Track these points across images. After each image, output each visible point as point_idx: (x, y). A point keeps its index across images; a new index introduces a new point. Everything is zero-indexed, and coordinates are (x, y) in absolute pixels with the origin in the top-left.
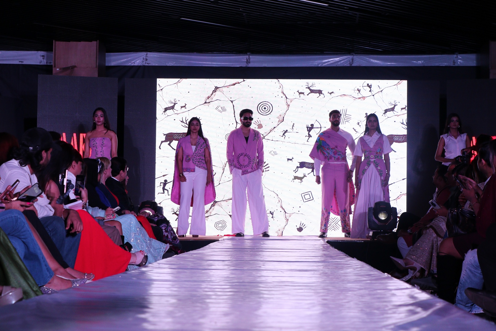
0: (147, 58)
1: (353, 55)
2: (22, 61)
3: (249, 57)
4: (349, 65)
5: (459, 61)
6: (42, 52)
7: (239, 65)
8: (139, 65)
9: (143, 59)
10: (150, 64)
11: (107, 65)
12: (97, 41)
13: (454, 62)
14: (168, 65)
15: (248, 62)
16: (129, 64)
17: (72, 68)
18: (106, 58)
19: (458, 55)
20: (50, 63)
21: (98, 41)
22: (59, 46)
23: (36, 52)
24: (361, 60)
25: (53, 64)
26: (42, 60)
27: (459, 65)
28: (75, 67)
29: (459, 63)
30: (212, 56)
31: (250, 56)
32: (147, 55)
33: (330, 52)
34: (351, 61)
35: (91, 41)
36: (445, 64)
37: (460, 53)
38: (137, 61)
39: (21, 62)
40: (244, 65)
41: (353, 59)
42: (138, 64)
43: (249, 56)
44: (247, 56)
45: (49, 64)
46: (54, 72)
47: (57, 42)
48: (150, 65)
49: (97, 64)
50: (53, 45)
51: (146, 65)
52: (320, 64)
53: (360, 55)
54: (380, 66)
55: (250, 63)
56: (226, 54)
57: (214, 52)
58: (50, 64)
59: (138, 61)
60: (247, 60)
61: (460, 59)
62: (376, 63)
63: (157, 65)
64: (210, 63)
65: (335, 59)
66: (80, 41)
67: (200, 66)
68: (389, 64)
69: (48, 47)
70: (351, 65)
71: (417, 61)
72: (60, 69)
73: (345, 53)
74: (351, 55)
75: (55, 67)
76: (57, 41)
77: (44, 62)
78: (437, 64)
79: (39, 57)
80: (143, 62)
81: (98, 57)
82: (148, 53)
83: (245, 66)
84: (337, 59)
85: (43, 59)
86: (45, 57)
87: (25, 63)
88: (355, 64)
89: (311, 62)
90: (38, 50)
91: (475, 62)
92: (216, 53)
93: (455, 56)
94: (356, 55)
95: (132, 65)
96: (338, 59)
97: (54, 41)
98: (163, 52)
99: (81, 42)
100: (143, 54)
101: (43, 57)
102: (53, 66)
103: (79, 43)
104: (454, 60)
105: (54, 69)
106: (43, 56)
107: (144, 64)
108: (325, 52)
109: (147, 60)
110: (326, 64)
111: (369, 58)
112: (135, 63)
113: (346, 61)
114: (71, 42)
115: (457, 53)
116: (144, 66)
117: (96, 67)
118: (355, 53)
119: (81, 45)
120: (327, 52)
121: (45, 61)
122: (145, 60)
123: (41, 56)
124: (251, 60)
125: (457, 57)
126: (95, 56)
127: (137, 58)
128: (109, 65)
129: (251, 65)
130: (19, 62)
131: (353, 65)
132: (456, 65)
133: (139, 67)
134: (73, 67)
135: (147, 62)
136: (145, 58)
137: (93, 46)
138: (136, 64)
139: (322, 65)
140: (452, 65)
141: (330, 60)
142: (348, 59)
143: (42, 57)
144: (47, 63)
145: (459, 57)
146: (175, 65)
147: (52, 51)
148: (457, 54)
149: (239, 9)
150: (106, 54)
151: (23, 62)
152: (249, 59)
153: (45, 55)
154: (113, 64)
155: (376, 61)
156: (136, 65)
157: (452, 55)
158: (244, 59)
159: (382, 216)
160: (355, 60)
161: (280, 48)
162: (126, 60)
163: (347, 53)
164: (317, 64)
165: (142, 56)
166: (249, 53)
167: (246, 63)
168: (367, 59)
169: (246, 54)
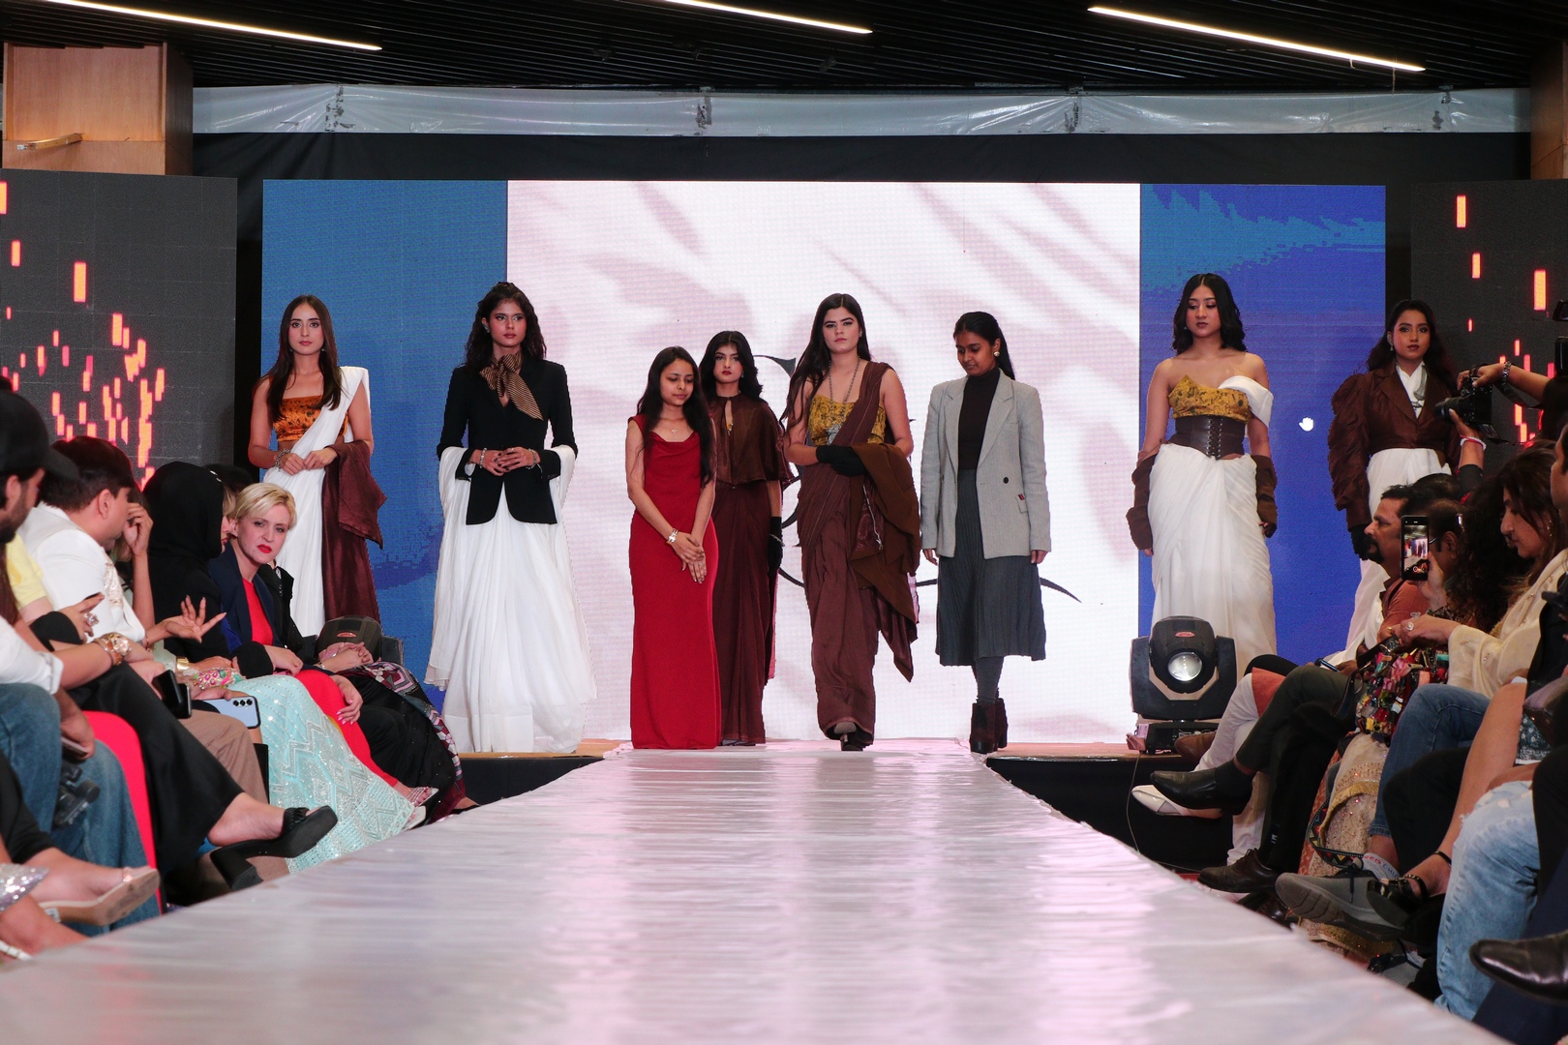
0: (341, 105)
1: (1076, 93)
3: (707, 102)
4: (1063, 131)
5: (1456, 114)
7: (672, 130)
8: (314, 130)
9: (328, 109)
10: (352, 126)
11: (199, 128)
12: (160, 44)
13: (1438, 120)
14: (416, 131)
15: (703, 118)
16: (278, 128)
17: (71, 146)
18: (195, 106)
19: (1451, 93)
21: (165, 45)
22: (25, 62)
24: (1108, 113)
25: (3, 127)
27: (1455, 131)
28: (83, 137)
29: (1453, 121)
30: (575, 98)
31: (712, 100)
32: (340, 94)
33: (995, 85)
34: (1071, 114)
35: (141, 46)
36: (1404, 126)
37: (1457, 88)
38: (305, 115)
40: (689, 130)
41: (1076, 110)
42: (311, 127)
43: (707, 97)
44: (701, 100)
46: (7, 155)
47: (17, 50)
48: (351, 130)
49: (164, 130)
50: (2, 59)
51: (339, 129)
52: (959, 126)
53: (1100, 93)
54: (1173, 132)
55: (709, 123)
56: (623, 92)
57: (581, 83)
59: (309, 117)
60: (700, 112)
61: (1459, 108)
62: (1161, 123)
63: (377, 130)
64: (569, 123)
65: (1016, 108)
66: (101, 46)
67: (533, 133)
68: (1206, 126)
70: (1072, 129)
71: (1306, 116)
72: (31, 147)
73: (1050, 88)
74: (1072, 95)
75: (9, 137)
76: (16, 45)
78: (1376, 127)
80: (327, 119)
81: (164, 101)
82: (347, 88)
83: (691, 134)
84: (1022, 109)
88: (1085, 127)
89: (929, 118)
91: (1512, 117)
92: (587, 86)
93: (1441, 99)
94: (1090, 93)
95: (288, 131)
96: (1025, 107)
97: (6, 45)
98: (402, 83)
99: (107, 50)
100: (327, 93)
102: (5, 135)
103: (98, 51)
104: (1437, 112)
105: (6, 145)
107: (331, 128)
108: (976, 85)
109: (340, 112)
110: (982, 126)
111: (1137, 104)
112: (297, 124)
113: (1051, 117)
114: (67, 48)
115: (1447, 87)
116: (332, 136)
117: (159, 140)
118: (1086, 89)
119: (105, 58)
120: (984, 85)
122: (332, 113)
124: (714, 112)
125: (1448, 101)
126: (156, 98)
127: (305, 106)
128: (207, 131)
129: (714, 130)
131: (1078, 130)
132: (1445, 129)
133: (312, 138)
134: (76, 142)
135: (340, 119)
136: (333, 105)
137: (148, 62)
138: (301, 129)
139: (969, 129)
140: (1430, 129)
141: (996, 112)
142: (1059, 108)
145: (1454, 100)
146: (443, 131)
147: (2, 80)
148: (1447, 91)
150: (195, 90)
152: (708, 108)
154: (219, 126)
155: (1159, 116)
156: (302, 131)
157: (1430, 95)
158: (689, 109)
159: (1184, 670)
160: (1084, 111)
161: (817, 69)
162: (265, 112)
163: (1056, 88)
164: (948, 125)
165: (323, 98)
166: (705, 88)
167: (696, 124)
168: (1127, 109)
169: (697, 89)
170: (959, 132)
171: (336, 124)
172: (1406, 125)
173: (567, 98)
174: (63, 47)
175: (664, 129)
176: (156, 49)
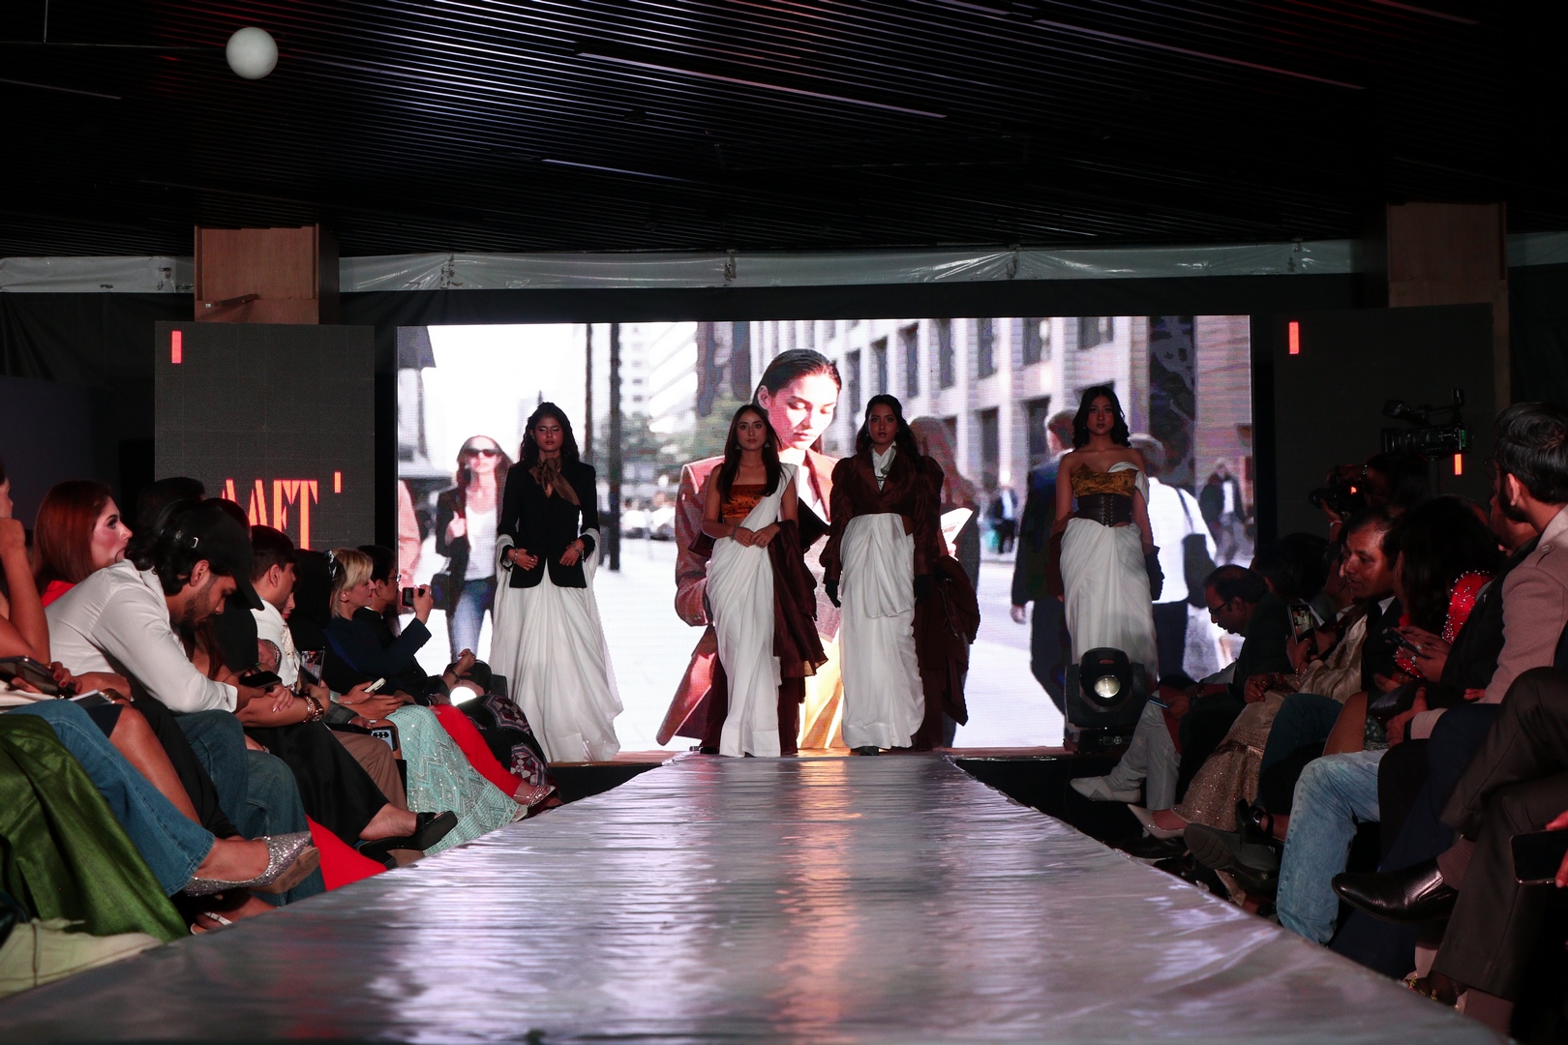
0: (452, 268)
1: (1015, 249)
2: (109, 284)
3: (733, 261)
4: (1005, 278)
5: (1305, 260)
6: (164, 258)
7: (706, 283)
8: (432, 288)
9: (443, 272)
10: (461, 284)
11: (342, 289)
12: (313, 225)
13: (1292, 264)
14: (510, 287)
15: (730, 273)
16: (405, 287)
17: (246, 302)
18: (341, 272)
19: (1302, 244)
20: (187, 288)
21: (317, 225)
22: (211, 241)
23: (146, 259)
24: (1039, 264)
25: (194, 290)
26: (165, 280)
27: (1305, 272)
28: (256, 297)
29: (1304, 266)
30: (631, 260)
31: (736, 259)
32: (452, 260)
33: (952, 244)
34: (1011, 265)
35: (298, 226)
36: (1266, 270)
37: (1306, 240)
38: (425, 277)
39: (107, 286)
40: (718, 283)
41: (1015, 262)
42: (430, 286)
43: (732, 257)
44: (728, 259)
45: (183, 291)
46: (198, 312)
47: (204, 231)
48: (460, 288)
49: (317, 289)
50: (193, 238)
51: (451, 287)
52: (925, 276)
53: (1034, 248)
54: (1089, 277)
55: (734, 277)
56: (668, 255)
57: (636, 248)
58: (188, 292)
59: (428, 278)
60: (727, 269)
61: (1307, 254)
62: (1079, 271)
63: (480, 287)
64: (627, 279)
65: (969, 261)
66: (268, 227)
67: (600, 287)
68: (1114, 272)
69: (181, 247)
70: (1012, 276)
71: (1191, 264)
72: (215, 304)
73: (995, 246)
74: (1011, 250)
75: (200, 298)
76: (204, 228)
77: (170, 287)
78: (1245, 271)
79: (157, 272)
80: (442, 279)
81: (317, 265)
82: (456, 255)
83: (721, 285)
84: (973, 262)
85: (168, 276)
86: (173, 273)
87: (117, 289)
88: (1022, 275)
89: (902, 270)
90: (151, 253)
91: (1348, 261)
92: (640, 250)
93: (1293, 249)
94: (1025, 248)
95: (413, 289)
96: (976, 260)
97: (196, 228)
98: (497, 251)
99: (272, 230)
100: (441, 260)
101: (168, 273)
102: (196, 297)
103: (265, 231)
104: (1291, 259)
105: (197, 304)
106: (165, 269)
107: (446, 286)
108: (938, 244)
109: (452, 274)
110: (943, 276)
111: (1060, 256)
112: (419, 284)
113: (997, 267)
114: (242, 230)
115: (1299, 240)
116: (447, 292)
117: (314, 298)
118: (1022, 245)
119: (272, 235)
120: (944, 244)
121: (172, 282)
122: (447, 274)
123: (160, 269)
124: (738, 268)
125: (1300, 250)
126: (311, 268)
127: (425, 270)
128: (350, 291)
129: (738, 283)
130: (102, 286)
131: (1017, 277)
132: (1297, 271)
133: (431, 293)
134: (251, 299)
135: (452, 280)
136: (446, 268)
137: (305, 237)
138: (422, 287)
139: (933, 278)
140: (1285, 270)
141: (954, 264)
142: (1002, 261)
143: (164, 273)
144: (177, 288)
145: (1304, 249)
146: (531, 287)
147: (193, 256)
148: (1298, 242)
149: (703, 132)
150: (341, 259)
151: (112, 287)
152: (733, 265)
153: (173, 268)
154: (359, 287)
155: (1078, 265)
156: (423, 289)
157: (1285, 246)
158: (719, 267)
159: (1106, 690)
160: (1021, 263)
161: (816, 234)
162: (394, 275)
163: (1000, 246)
164: (917, 275)
165: (438, 264)
166: (731, 251)
167: (723, 278)
168: (1051, 260)
169: (725, 251)
170: (926, 280)
171: (449, 283)
172: (1268, 269)
173: (625, 260)
174: (239, 228)
175: (698, 283)
176: (310, 229)
